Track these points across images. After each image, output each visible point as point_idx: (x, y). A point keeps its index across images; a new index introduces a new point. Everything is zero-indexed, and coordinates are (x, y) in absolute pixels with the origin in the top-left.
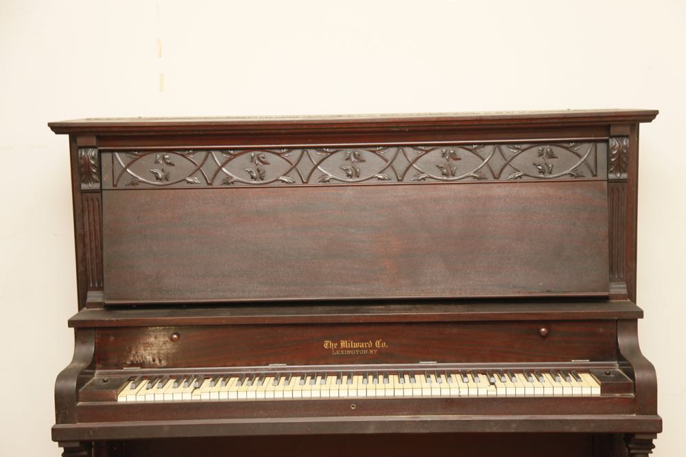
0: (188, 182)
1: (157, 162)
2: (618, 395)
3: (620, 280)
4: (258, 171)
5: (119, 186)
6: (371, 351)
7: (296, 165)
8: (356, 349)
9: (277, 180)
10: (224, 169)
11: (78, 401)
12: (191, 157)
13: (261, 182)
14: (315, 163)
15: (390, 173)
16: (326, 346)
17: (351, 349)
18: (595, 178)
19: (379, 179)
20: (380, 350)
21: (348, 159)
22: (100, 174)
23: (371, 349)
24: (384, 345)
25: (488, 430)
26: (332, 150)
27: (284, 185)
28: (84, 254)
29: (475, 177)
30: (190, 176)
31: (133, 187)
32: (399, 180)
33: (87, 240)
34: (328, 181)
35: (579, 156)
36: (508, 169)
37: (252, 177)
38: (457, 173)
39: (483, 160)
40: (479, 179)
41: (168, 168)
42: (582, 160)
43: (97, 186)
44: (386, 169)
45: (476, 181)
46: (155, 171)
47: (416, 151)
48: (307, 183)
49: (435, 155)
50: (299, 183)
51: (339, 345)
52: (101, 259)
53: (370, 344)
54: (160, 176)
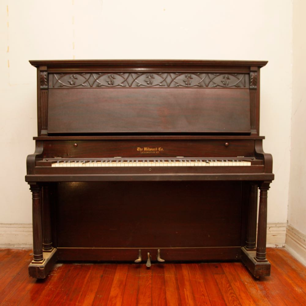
0: (83, 86)
1: (70, 78)
2: (257, 165)
3: (254, 129)
4: (111, 81)
5: (55, 87)
6: (157, 152)
7: (127, 79)
8: (151, 151)
9: (119, 85)
10: (97, 81)
11: (36, 166)
12: (84, 76)
13: (112, 86)
14: (134, 78)
15: (164, 83)
16: (138, 150)
17: (148, 151)
18: (245, 88)
19: (160, 85)
20: (160, 152)
21: (148, 77)
22: (48, 82)
23: (157, 151)
24: (162, 149)
25: (206, 179)
26: (141, 74)
27: (121, 87)
28: (41, 115)
29: (198, 86)
30: (84, 83)
31: (60, 88)
32: (168, 86)
33: (42, 109)
34: (139, 86)
35: (239, 79)
36: (211, 83)
37: (109, 84)
38: (192, 84)
39: (202, 79)
40: (200, 87)
41: (75, 80)
42: (240, 80)
43: (46, 87)
44: (163, 82)
45: (199, 87)
46: (69, 81)
47: (175, 75)
48: (131, 86)
49: (182, 77)
50: (127, 86)
51: (143, 150)
52: (47, 116)
53: (156, 149)
54: (72, 83)
